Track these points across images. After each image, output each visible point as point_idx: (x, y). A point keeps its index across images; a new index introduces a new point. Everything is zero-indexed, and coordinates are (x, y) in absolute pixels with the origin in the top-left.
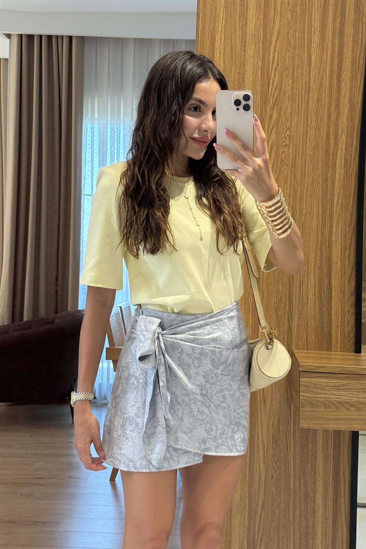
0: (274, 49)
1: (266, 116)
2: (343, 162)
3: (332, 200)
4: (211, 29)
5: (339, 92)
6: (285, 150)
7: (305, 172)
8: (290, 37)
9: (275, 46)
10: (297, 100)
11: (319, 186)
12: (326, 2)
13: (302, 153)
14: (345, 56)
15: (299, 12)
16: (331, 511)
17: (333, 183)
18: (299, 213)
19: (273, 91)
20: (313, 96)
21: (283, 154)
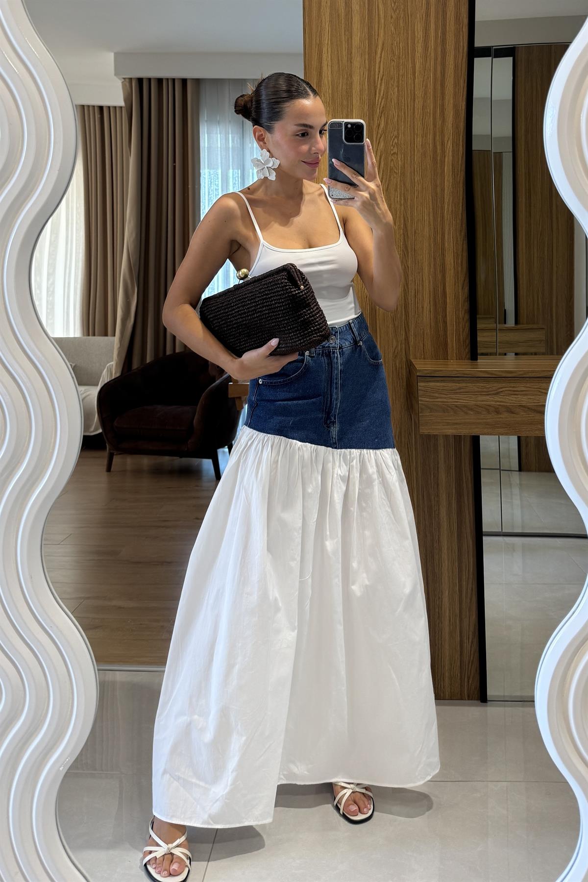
0: (379, 60)
1: (373, 125)
2: (451, 170)
3: (442, 207)
4: (318, 42)
5: (443, 98)
6: (393, 158)
7: (414, 179)
8: (394, 48)
9: (381, 57)
10: (403, 107)
11: (429, 193)
12: (428, 15)
13: (411, 162)
14: (447, 63)
15: (401, 25)
16: (455, 525)
17: (443, 190)
18: (411, 221)
19: (380, 100)
20: (419, 104)
21: (392, 163)
